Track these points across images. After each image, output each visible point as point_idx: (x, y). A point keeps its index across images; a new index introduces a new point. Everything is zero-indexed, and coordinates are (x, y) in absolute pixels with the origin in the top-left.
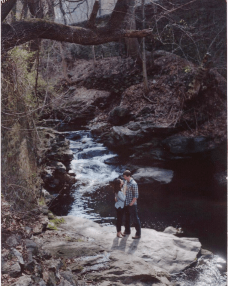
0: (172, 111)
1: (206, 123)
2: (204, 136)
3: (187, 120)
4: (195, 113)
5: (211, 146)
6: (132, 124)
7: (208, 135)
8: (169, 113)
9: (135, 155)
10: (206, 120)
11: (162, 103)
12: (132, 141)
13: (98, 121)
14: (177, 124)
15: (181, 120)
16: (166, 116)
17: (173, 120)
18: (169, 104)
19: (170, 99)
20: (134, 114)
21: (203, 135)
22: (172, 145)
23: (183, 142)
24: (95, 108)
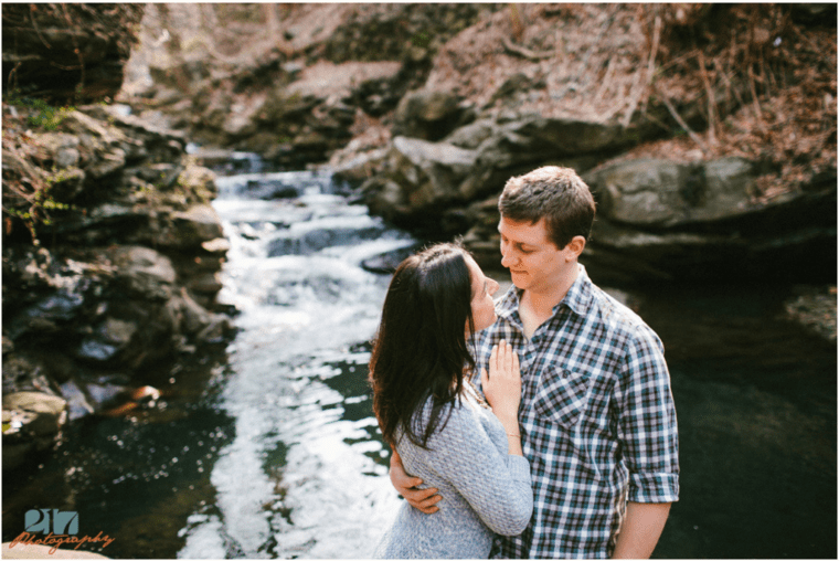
0: (613, 74)
1: (745, 110)
2: (743, 155)
3: (673, 100)
4: (703, 73)
5: (771, 192)
6: (466, 132)
7: (759, 151)
8: (600, 80)
9: (477, 234)
10: (747, 99)
11: (573, 53)
12: (465, 187)
13: (359, 151)
14: (636, 115)
15: (651, 101)
16: (592, 90)
17: (620, 100)
18: (601, 51)
19: (604, 35)
20: (474, 105)
21: (737, 152)
22: (620, 189)
23: (664, 178)
24: (353, 113)
